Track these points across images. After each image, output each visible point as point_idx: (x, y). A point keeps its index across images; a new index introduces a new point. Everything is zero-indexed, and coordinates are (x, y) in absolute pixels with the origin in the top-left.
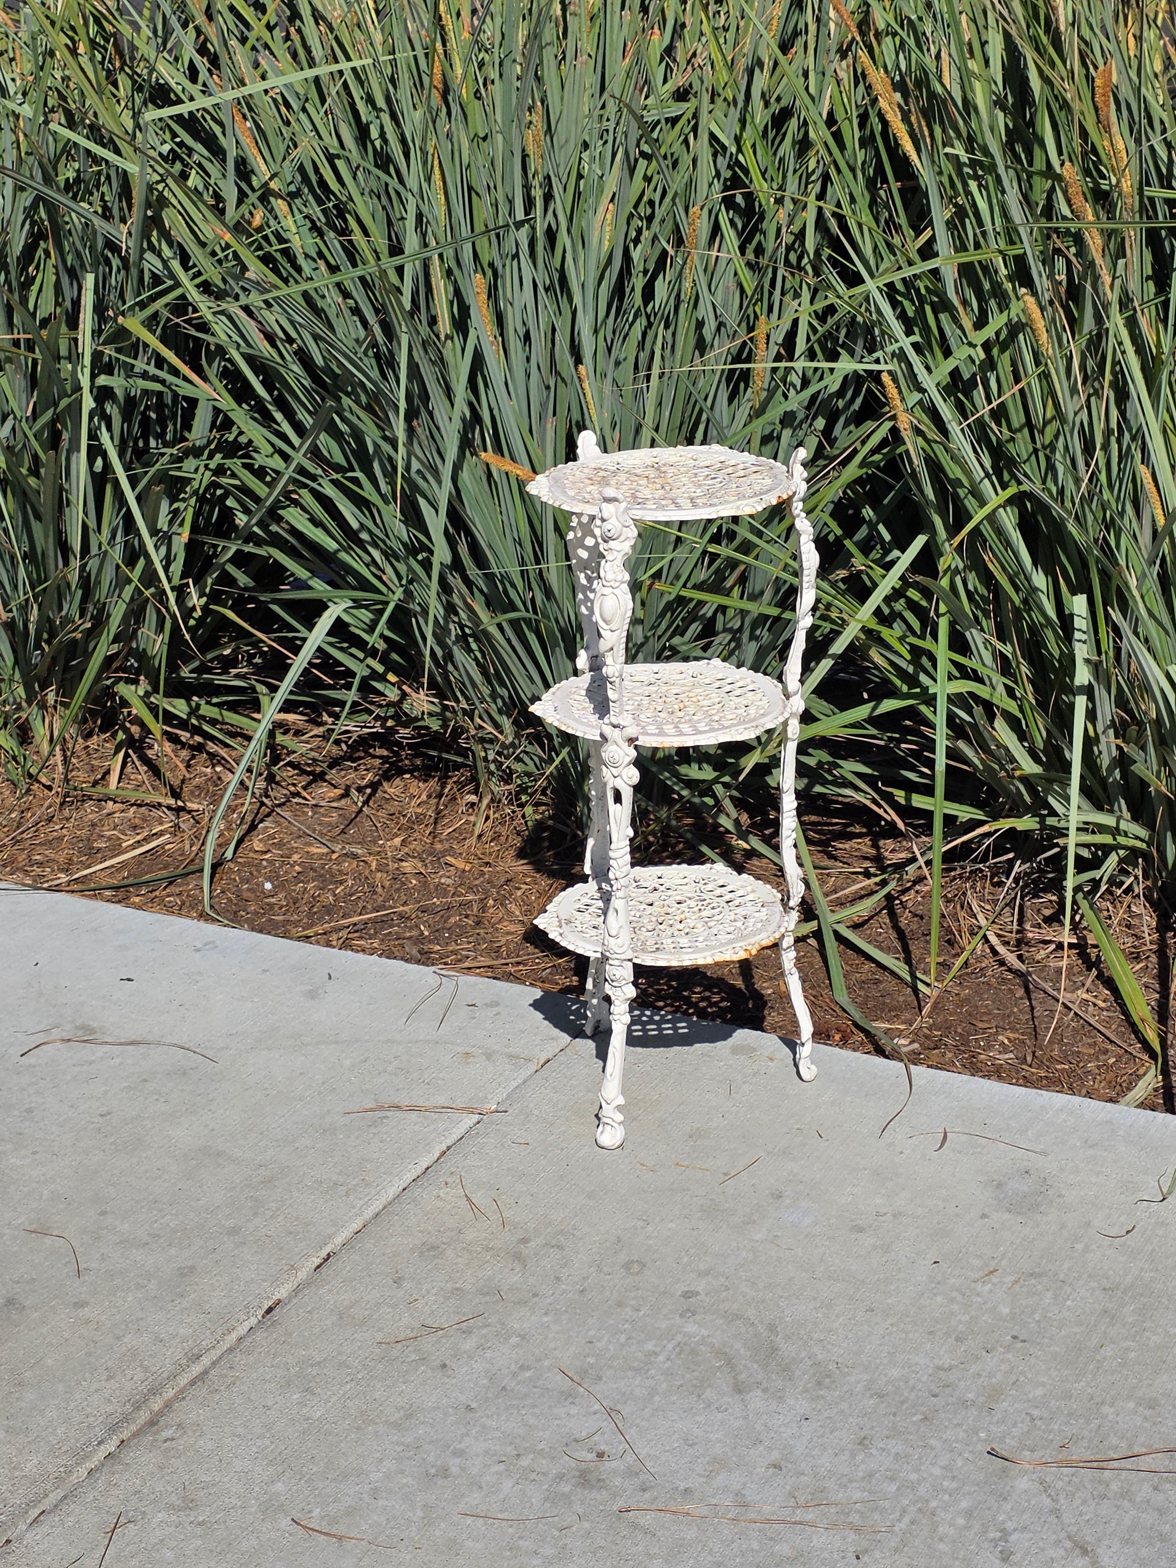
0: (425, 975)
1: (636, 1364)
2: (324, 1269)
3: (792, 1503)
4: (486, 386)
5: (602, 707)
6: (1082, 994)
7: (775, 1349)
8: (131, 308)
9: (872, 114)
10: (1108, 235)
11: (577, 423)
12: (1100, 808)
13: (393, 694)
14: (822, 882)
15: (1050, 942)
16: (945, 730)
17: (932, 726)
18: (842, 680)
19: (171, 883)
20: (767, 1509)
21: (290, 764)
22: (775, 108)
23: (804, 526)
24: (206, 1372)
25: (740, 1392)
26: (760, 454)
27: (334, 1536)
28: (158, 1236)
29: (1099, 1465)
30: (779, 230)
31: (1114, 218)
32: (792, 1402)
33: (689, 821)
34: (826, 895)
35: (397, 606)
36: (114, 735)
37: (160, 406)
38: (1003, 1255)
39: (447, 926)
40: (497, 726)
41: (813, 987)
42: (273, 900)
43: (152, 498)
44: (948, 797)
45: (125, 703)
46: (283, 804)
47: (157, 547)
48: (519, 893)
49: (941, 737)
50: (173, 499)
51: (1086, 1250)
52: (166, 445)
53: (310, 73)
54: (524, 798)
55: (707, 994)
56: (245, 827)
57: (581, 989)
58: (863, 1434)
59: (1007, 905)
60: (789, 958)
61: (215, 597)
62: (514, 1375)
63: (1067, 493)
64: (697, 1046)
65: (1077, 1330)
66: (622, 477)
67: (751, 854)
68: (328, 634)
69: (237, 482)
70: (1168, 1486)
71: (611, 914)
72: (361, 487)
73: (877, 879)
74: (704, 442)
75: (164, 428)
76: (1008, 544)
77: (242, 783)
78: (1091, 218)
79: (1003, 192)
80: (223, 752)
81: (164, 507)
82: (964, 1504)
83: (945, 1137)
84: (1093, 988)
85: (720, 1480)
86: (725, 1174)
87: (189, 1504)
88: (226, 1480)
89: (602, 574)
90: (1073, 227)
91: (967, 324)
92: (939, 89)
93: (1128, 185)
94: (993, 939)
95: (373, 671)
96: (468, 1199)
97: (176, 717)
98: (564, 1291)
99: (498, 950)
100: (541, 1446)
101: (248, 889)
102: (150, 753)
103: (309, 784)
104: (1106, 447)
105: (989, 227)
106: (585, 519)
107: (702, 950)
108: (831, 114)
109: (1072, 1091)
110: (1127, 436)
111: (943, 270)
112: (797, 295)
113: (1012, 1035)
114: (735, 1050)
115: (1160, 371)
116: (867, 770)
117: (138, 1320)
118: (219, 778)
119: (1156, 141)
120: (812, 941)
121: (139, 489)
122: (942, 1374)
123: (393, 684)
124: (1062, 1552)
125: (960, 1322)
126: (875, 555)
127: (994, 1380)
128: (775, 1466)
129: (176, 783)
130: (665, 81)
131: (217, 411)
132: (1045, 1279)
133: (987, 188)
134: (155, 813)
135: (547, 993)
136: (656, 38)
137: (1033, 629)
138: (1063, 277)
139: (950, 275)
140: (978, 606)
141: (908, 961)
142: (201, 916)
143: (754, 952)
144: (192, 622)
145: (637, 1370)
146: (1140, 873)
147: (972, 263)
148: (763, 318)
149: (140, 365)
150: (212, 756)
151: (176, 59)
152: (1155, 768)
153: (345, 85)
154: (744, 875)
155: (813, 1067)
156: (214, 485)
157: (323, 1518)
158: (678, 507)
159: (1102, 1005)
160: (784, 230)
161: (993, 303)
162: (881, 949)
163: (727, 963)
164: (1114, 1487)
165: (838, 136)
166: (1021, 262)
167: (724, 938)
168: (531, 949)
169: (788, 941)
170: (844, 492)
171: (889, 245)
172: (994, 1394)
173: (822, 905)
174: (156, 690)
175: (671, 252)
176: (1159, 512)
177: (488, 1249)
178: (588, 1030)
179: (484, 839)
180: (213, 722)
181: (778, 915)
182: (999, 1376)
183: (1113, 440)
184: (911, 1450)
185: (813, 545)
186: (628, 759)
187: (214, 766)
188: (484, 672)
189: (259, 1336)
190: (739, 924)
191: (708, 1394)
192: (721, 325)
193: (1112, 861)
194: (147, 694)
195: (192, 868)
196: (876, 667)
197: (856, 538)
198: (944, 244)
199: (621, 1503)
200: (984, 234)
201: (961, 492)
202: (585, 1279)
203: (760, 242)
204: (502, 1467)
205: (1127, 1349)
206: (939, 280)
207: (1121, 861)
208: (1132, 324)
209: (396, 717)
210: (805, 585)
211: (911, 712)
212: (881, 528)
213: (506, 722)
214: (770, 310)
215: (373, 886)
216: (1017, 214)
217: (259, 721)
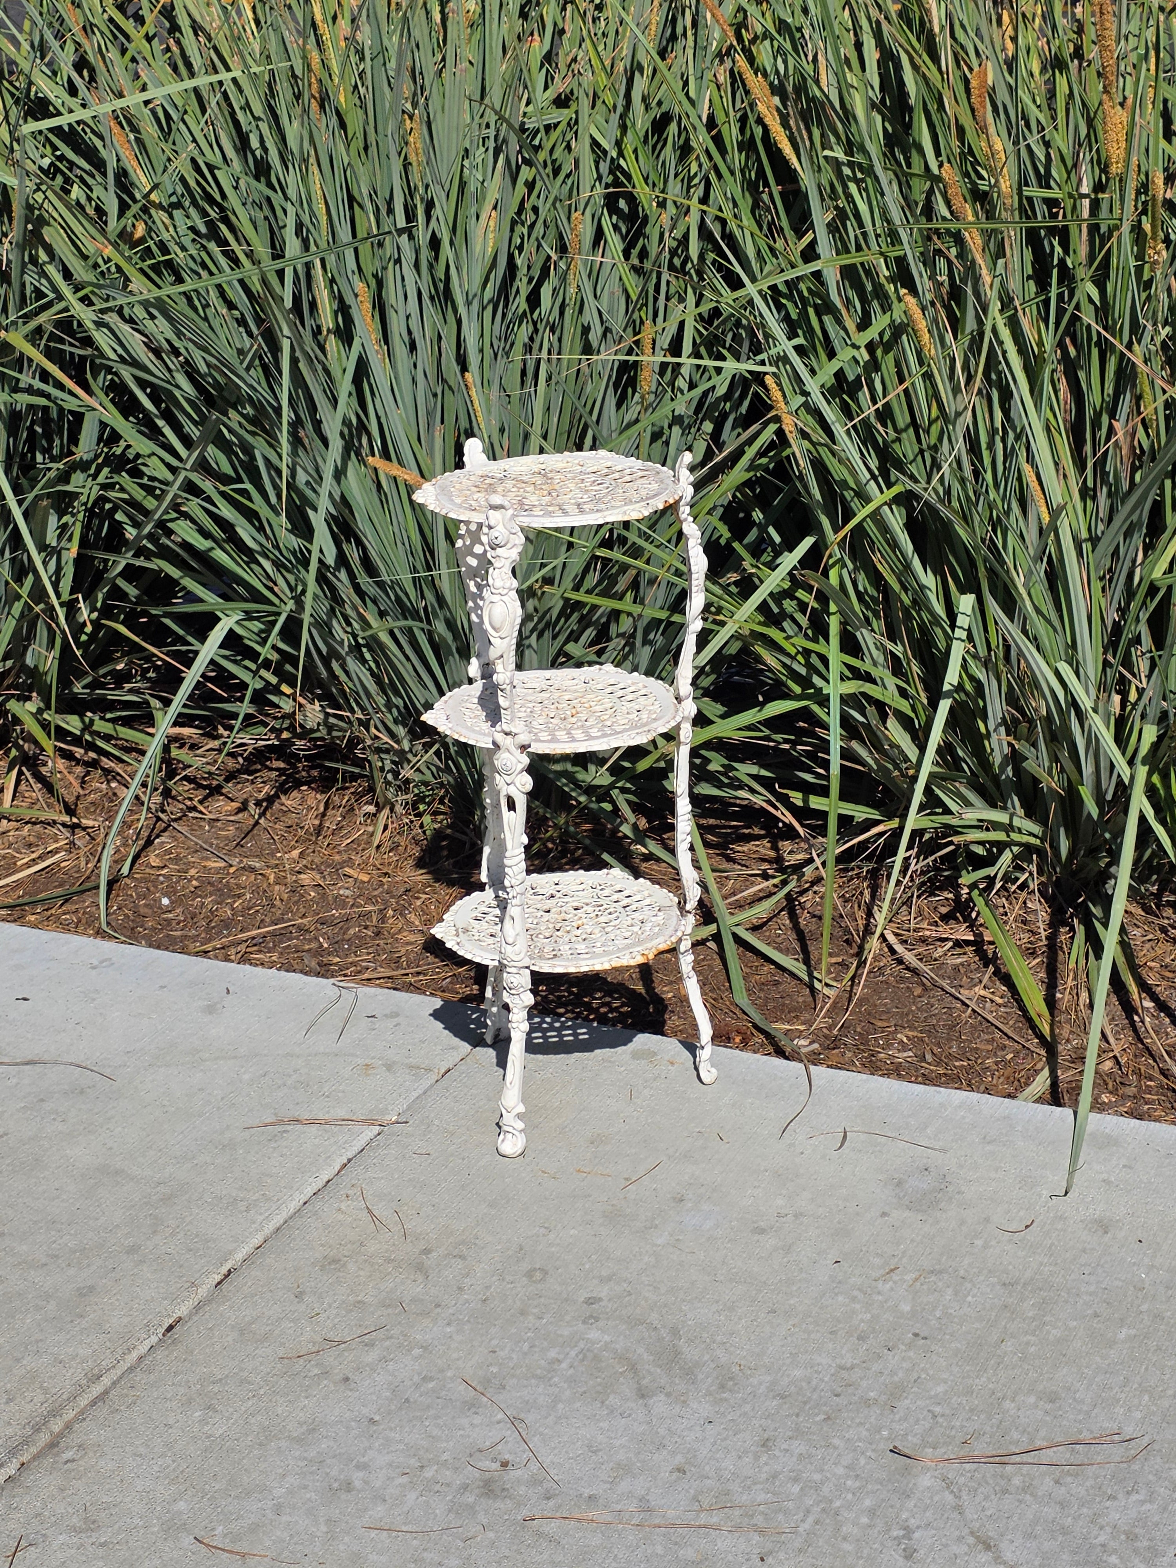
0: (325, 987)
1: (539, 1372)
2: (225, 1286)
3: (696, 1506)
4: (373, 394)
5: (494, 715)
6: (980, 991)
7: (677, 1353)
8: (14, 323)
9: (752, 119)
10: (988, 235)
11: (466, 431)
12: (993, 805)
13: (287, 706)
14: (721, 884)
15: (947, 939)
16: (839, 730)
17: (826, 727)
18: (738, 683)
19: (66, 901)
20: (671, 1513)
21: (186, 778)
22: (656, 112)
23: (692, 530)
24: (106, 1392)
25: (643, 1396)
26: (649, 459)
27: (238, 1553)
28: (56, 1256)
29: (1001, 1459)
30: (662, 235)
31: (993, 218)
32: (695, 1405)
33: (588, 826)
34: (725, 898)
35: (289, 617)
36: (7, 753)
37: (46, 421)
38: (904, 1252)
39: (347, 937)
40: (392, 735)
41: (713, 990)
42: (170, 916)
43: (39, 513)
44: (843, 797)
45: (17, 720)
46: (180, 818)
47: (45, 563)
48: (419, 903)
49: (835, 738)
50: (61, 514)
51: (986, 1246)
52: (53, 459)
53: (190, 84)
54: (422, 807)
55: (608, 999)
56: (141, 842)
57: (480, 998)
58: (766, 1436)
59: (904, 904)
60: (686, 962)
61: (107, 612)
62: (417, 1386)
63: (954, 493)
64: (598, 1052)
65: (977, 1325)
66: (509, 484)
67: (649, 857)
68: (220, 647)
69: (126, 496)
70: (1069, 1479)
71: (507, 921)
72: (251, 500)
73: (776, 881)
74: (593, 448)
75: (51, 442)
76: (894, 545)
77: (137, 797)
78: (971, 218)
79: (882, 194)
80: (119, 768)
81: (53, 521)
82: (868, 1503)
83: (845, 1137)
84: (990, 984)
85: (624, 1486)
86: (627, 1179)
87: (91, 1525)
88: (128, 1500)
89: (490, 581)
90: (953, 226)
91: (851, 325)
92: (818, 93)
93: (1007, 184)
94: (891, 938)
95: (268, 683)
96: (370, 1211)
97: (70, 733)
98: (467, 1301)
99: (397, 961)
100: (445, 1456)
101: (145, 905)
102: (43, 770)
103: (206, 798)
104: (991, 446)
105: (869, 227)
106: (473, 527)
107: (600, 956)
108: (711, 118)
109: (971, 1087)
110: (1011, 435)
111: (825, 272)
112: (682, 300)
113: (910, 1034)
114: (636, 1055)
115: (1042, 369)
116: (764, 773)
117: (37, 1341)
118: (115, 794)
119: (1033, 140)
120: (711, 944)
121: (25, 505)
122: (845, 1374)
123: (288, 696)
124: (965, 1548)
125: (862, 1321)
126: (766, 558)
127: (896, 1379)
128: (679, 1470)
129: (71, 799)
130: (546, 88)
131: (103, 425)
132: (946, 1276)
133: (866, 190)
134: (50, 831)
135: (447, 1002)
136: (536, 44)
137: (922, 628)
138: (943, 278)
139: (832, 276)
140: (868, 607)
141: (807, 962)
142: (98, 933)
143: (651, 956)
144: (84, 638)
145: (540, 1378)
146: (1034, 869)
147: (854, 265)
148: (648, 323)
149: (26, 379)
150: (107, 772)
151: (55, 73)
152: (1047, 764)
153: (225, 94)
154: (641, 880)
155: (713, 1070)
156: (101, 500)
157: (225, 1535)
158: (565, 513)
159: (999, 1001)
160: (667, 235)
161: (875, 304)
162: (780, 950)
163: (628, 968)
164: (1017, 1481)
165: (718, 140)
166: (901, 261)
167: (620, 943)
168: (431, 958)
169: (686, 945)
170: (734, 496)
171: (772, 249)
172: (897, 1392)
173: (721, 907)
174: (48, 707)
175: (554, 257)
176: (1044, 509)
177: (389, 1261)
178: (489, 1039)
179: (382, 850)
180: (107, 738)
181: (674, 920)
182: (901, 1374)
183: (998, 439)
184: (813, 1451)
185: (701, 549)
186: (520, 767)
187: (108, 782)
188: (379, 682)
189: (160, 1354)
190: (636, 929)
191: (613, 1400)
192: (607, 331)
193: (1006, 857)
194: (40, 711)
195: (88, 885)
196: (770, 670)
197: (746, 541)
198: (824, 247)
199: (525, 1512)
200: (865, 235)
201: (849, 494)
202: (488, 1288)
203: (644, 246)
204: (405, 1479)
205: (1028, 1343)
206: (822, 284)
207: (1015, 857)
208: (1014, 324)
209: (291, 728)
210: (694, 589)
211: (805, 714)
212: (771, 530)
213: (401, 731)
214: (655, 315)
215: (271, 899)
216: (896, 215)
217: (152, 735)
